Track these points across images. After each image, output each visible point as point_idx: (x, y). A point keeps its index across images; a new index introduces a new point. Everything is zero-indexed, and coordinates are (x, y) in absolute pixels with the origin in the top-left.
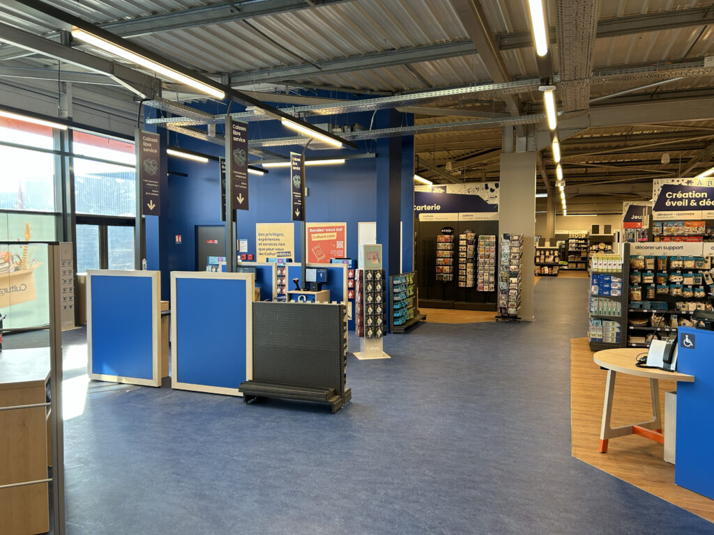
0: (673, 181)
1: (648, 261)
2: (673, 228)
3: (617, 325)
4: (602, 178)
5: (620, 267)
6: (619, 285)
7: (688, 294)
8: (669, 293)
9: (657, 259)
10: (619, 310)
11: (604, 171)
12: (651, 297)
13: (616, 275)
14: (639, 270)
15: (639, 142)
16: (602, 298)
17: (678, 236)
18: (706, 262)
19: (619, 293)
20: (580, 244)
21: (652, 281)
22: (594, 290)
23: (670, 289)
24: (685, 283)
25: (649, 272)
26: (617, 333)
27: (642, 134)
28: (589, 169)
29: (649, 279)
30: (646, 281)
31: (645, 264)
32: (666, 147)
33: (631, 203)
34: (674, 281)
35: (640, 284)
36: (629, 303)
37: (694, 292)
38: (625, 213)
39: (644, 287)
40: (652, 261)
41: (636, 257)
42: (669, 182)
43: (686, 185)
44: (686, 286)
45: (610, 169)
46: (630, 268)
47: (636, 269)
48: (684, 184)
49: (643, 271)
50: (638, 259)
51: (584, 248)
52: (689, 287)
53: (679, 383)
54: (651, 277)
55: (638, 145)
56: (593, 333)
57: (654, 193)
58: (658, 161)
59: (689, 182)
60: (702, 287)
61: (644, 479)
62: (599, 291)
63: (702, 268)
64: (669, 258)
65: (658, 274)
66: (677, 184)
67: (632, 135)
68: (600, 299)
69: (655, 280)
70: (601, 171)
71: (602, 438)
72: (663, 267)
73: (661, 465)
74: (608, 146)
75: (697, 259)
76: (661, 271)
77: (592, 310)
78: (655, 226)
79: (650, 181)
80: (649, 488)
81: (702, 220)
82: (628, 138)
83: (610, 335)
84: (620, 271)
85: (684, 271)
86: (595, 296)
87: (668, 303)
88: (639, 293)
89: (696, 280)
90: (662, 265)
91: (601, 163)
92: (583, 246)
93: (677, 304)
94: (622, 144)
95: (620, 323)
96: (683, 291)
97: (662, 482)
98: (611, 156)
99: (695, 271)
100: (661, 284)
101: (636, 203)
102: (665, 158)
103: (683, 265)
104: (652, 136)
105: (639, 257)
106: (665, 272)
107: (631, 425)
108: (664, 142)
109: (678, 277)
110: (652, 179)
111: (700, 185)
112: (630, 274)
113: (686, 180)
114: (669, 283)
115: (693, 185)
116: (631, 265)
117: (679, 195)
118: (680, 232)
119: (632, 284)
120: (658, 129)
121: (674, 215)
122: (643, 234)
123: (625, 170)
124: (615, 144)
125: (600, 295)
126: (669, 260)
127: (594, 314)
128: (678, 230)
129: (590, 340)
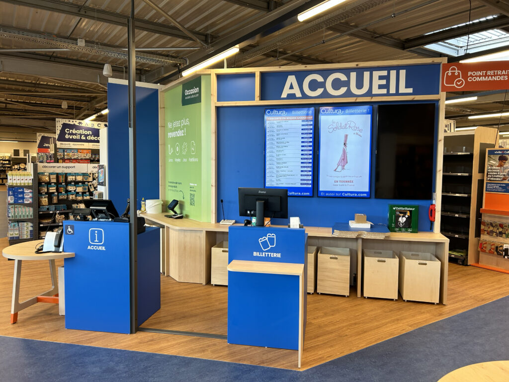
0: (70, 121)
1: (52, 177)
2: (71, 154)
3: (30, 224)
4: (19, 113)
5: (31, 181)
6: (31, 195)
7: (80, 198)
8: (67, 198)
9: (58, 175)
10: (31, 213)
11: (21, 108)
12: (55, 202)
13: (28, 187)
14: (45, 183)
15: (46, 90)
16: (17, 206)
17: (74, 159)
18: (90, 177)
19: (31, 200)
20: (5, 164)
21: (55, 191)
22: (11, 199)
23: (67, 195)
24: (77, 191)
25: (52, 184)
26: (31, 231)
27: (47, 85)
28: (8, 105)
29: (53, 189)
30: (51, 191)
31: (50, 179)
32: (64, 97)
33: (43, 134)
34: (70, 190)
35: (46, 193)
36: (39, 207)
37: (83, 197)
38: (38, 142)
39: (50, 195)
40: (55, 176)
41: (43, 174)
42: (67, 121)
43: (78, 124)
44: (78, 193)
45: (25, 107)
46: (38, 182)
47: (43, 182)
48: (77, 124)
49: (49, 184)
50: (44, 175)
51: (8, 167)
52: (80, 193)
53: (65, 259)
54: (55, 188)
55: (45, 92)
56: (11, 233)
57: (57, 128)
58: (59, 106)
59: (80, 123)
60: (88, 193)
61: (44, 333)
62: (15, 200)
63: (88, 180)
64: (66, 174)
65: (59, 185)
66: (72, 123)
67: (39, 84)
68: (16, 206)
69: (57, 190)
70: (18, 108)
71: (13, 312)
72: (62, 181)
73: (57, 319)
74: (22, 89)
75: (84, 175)
76: (61, 184)
77: (10, 215)
78: (58, 152)
79: (54, 120)
80: (47, 338)
81: (89, 149)
82: (37, 86)
83: (25, 233)
84: (31, 184)
85: (76, 183)
86: (11, 204)
87: (67, 205)
88: (47, 199)
89: (84, 189)
90: (62, 179)
91: (17, 102)
92: (7, 165)
93: (73, 205)
94: (33, 89)
95: (32, 223)
96: (76, 196)
97: (56, 331)
98: (25, 97)
99: (83, 182)
100: (61, 193)
101: (46, 135)
102: (65, 105)
103: (76, 179)
104: (54, 88)
105: (45, 174)
106: (64, 184)
107: (35, 296)
108: (63, 93)
109: (72, 187)
110: (55, 118)
111: (86, 126)
112: (39, 187)
113: (78, 121)
114: (67, 192)
115: (83, 125)
116: (39, 179)
117: (74, 131)
118: (76, 157)
119: (40, 193)
120: (58, 83)
121: (72, 145)
122: (50, 157)
123: (37, 110)
124: (28, 89)
125: (16, 203)
126: (66, 175)
127: (11, 218)
128: (74, 155)
129: (9, 239)
